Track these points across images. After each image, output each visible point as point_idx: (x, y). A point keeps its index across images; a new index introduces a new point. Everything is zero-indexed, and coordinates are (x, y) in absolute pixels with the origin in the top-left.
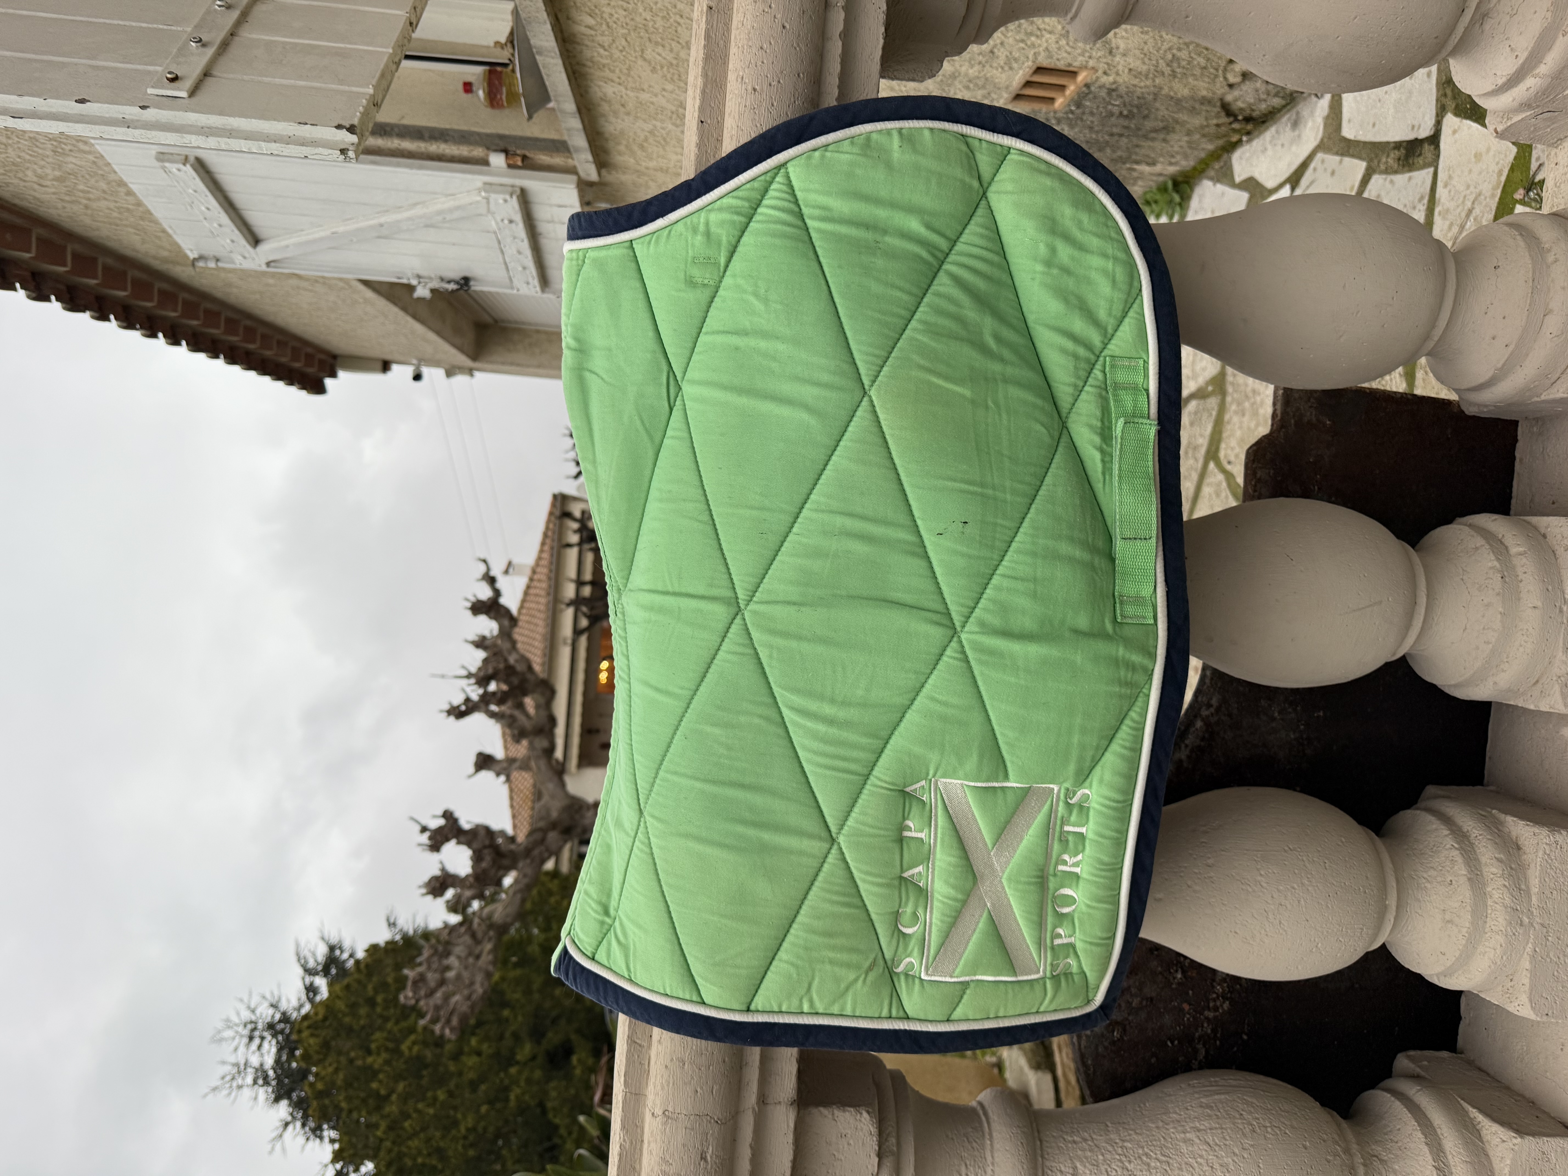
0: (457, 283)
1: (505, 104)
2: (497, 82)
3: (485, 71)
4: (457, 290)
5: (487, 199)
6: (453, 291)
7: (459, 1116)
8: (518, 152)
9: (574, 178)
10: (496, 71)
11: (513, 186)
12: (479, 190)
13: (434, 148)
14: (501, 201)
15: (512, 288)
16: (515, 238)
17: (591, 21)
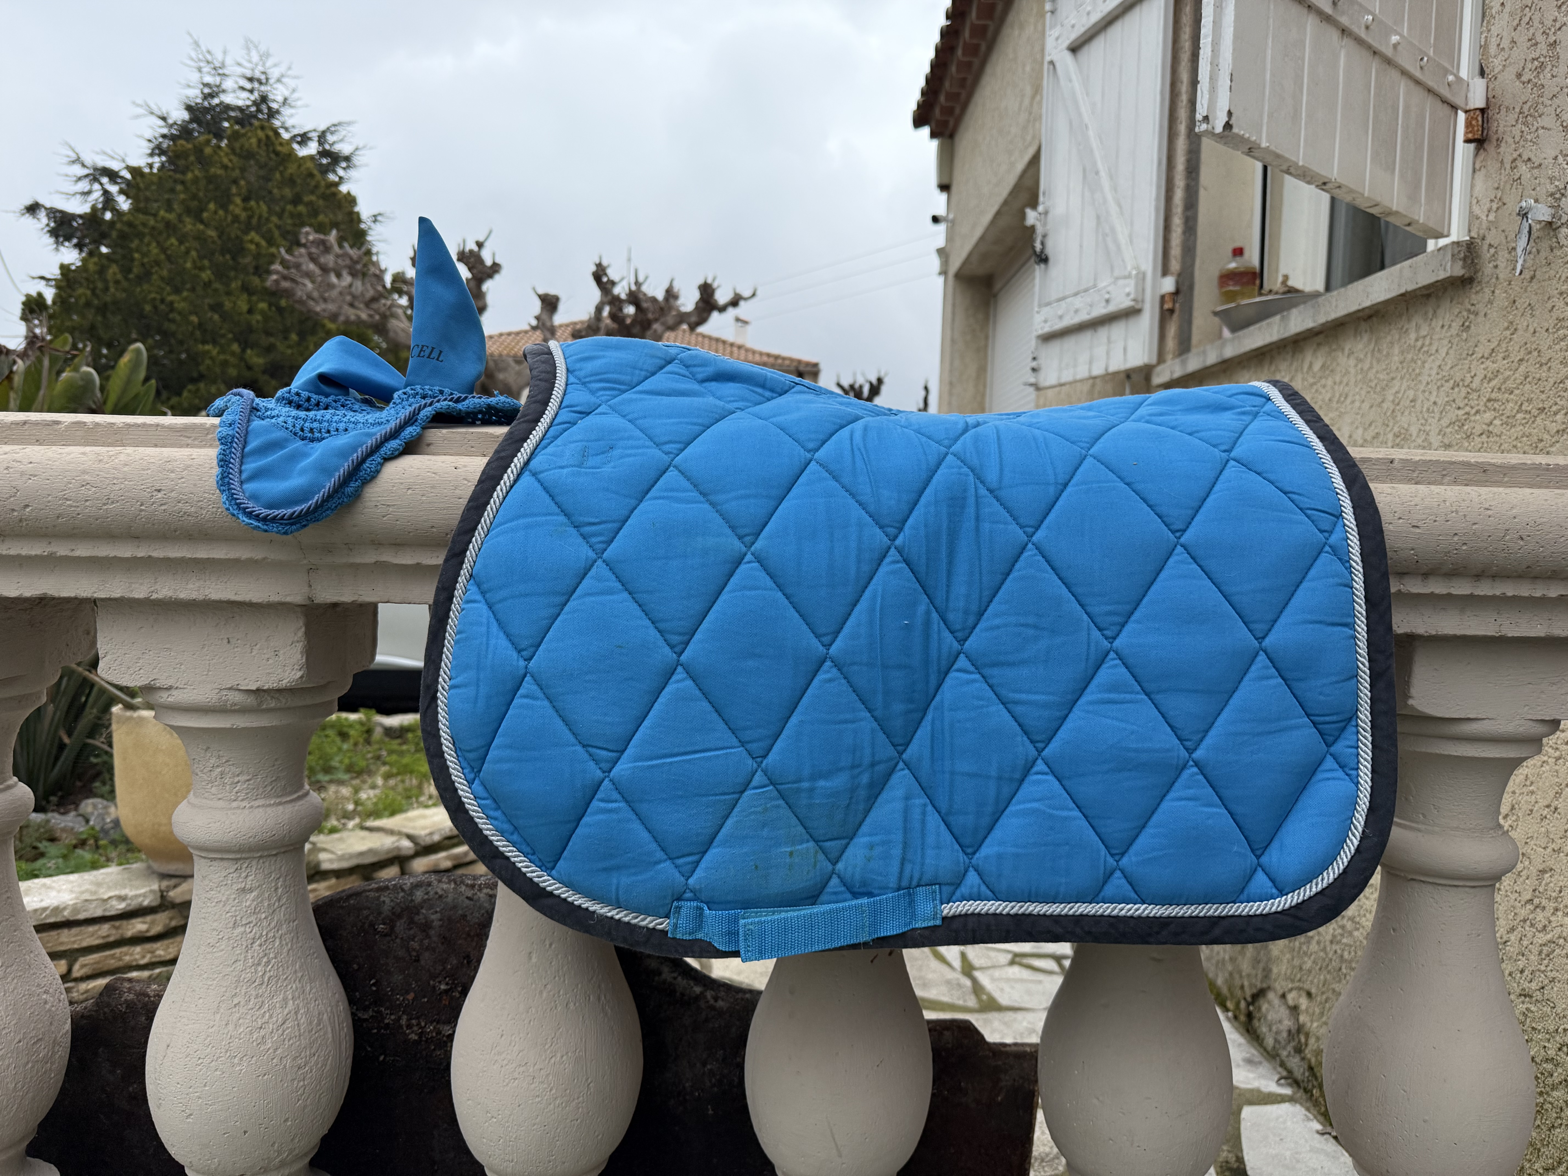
0: (1042, 251)
1: (1224, 290)
2: (1245, 280)
3: (1254, 268)
4: (1035, 252)
5: (1129, 276)
6: (1033, 247)
7: (185, 294)
8: (1177, 305)
9: (1154, 361)
10: (1255, 279)
11: (1143, 301)
12: (1137, 268)
13: (1177, 222)
14: (1127, 290)
15: (1040, 306)
16: (1091, 306)
17: (1317, 367)
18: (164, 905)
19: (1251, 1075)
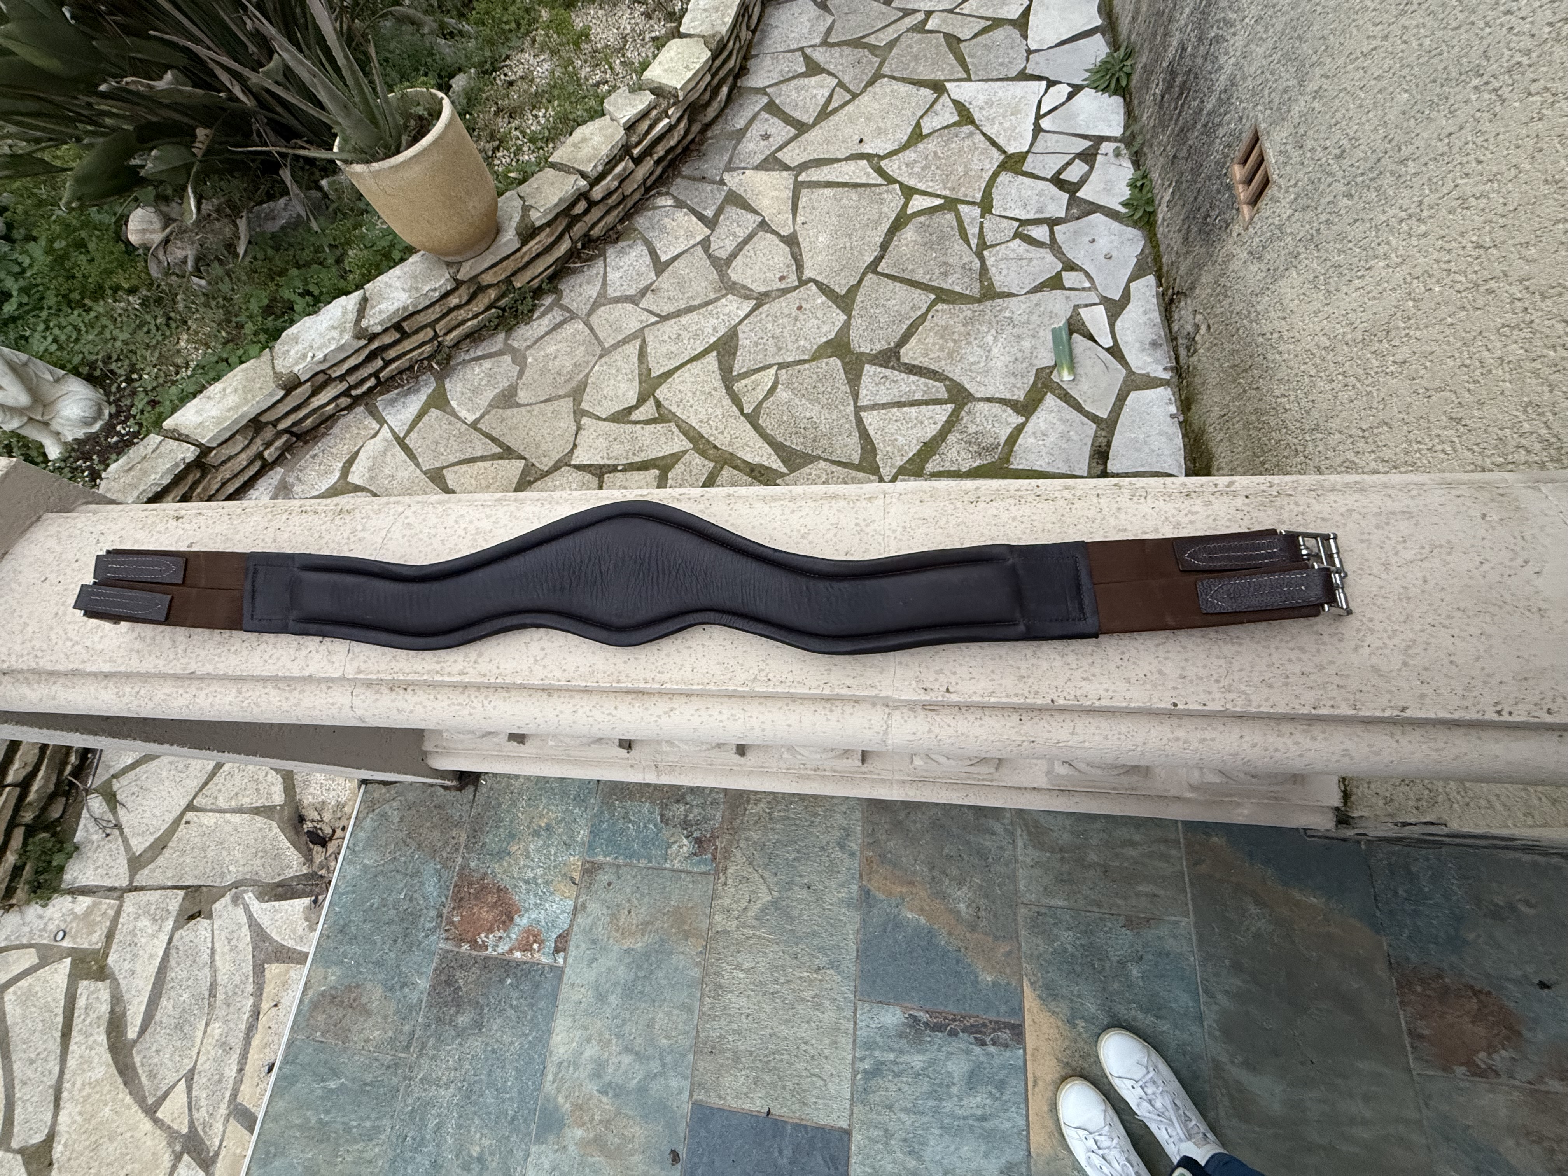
18: (459, 284)
19: (1149, 359)
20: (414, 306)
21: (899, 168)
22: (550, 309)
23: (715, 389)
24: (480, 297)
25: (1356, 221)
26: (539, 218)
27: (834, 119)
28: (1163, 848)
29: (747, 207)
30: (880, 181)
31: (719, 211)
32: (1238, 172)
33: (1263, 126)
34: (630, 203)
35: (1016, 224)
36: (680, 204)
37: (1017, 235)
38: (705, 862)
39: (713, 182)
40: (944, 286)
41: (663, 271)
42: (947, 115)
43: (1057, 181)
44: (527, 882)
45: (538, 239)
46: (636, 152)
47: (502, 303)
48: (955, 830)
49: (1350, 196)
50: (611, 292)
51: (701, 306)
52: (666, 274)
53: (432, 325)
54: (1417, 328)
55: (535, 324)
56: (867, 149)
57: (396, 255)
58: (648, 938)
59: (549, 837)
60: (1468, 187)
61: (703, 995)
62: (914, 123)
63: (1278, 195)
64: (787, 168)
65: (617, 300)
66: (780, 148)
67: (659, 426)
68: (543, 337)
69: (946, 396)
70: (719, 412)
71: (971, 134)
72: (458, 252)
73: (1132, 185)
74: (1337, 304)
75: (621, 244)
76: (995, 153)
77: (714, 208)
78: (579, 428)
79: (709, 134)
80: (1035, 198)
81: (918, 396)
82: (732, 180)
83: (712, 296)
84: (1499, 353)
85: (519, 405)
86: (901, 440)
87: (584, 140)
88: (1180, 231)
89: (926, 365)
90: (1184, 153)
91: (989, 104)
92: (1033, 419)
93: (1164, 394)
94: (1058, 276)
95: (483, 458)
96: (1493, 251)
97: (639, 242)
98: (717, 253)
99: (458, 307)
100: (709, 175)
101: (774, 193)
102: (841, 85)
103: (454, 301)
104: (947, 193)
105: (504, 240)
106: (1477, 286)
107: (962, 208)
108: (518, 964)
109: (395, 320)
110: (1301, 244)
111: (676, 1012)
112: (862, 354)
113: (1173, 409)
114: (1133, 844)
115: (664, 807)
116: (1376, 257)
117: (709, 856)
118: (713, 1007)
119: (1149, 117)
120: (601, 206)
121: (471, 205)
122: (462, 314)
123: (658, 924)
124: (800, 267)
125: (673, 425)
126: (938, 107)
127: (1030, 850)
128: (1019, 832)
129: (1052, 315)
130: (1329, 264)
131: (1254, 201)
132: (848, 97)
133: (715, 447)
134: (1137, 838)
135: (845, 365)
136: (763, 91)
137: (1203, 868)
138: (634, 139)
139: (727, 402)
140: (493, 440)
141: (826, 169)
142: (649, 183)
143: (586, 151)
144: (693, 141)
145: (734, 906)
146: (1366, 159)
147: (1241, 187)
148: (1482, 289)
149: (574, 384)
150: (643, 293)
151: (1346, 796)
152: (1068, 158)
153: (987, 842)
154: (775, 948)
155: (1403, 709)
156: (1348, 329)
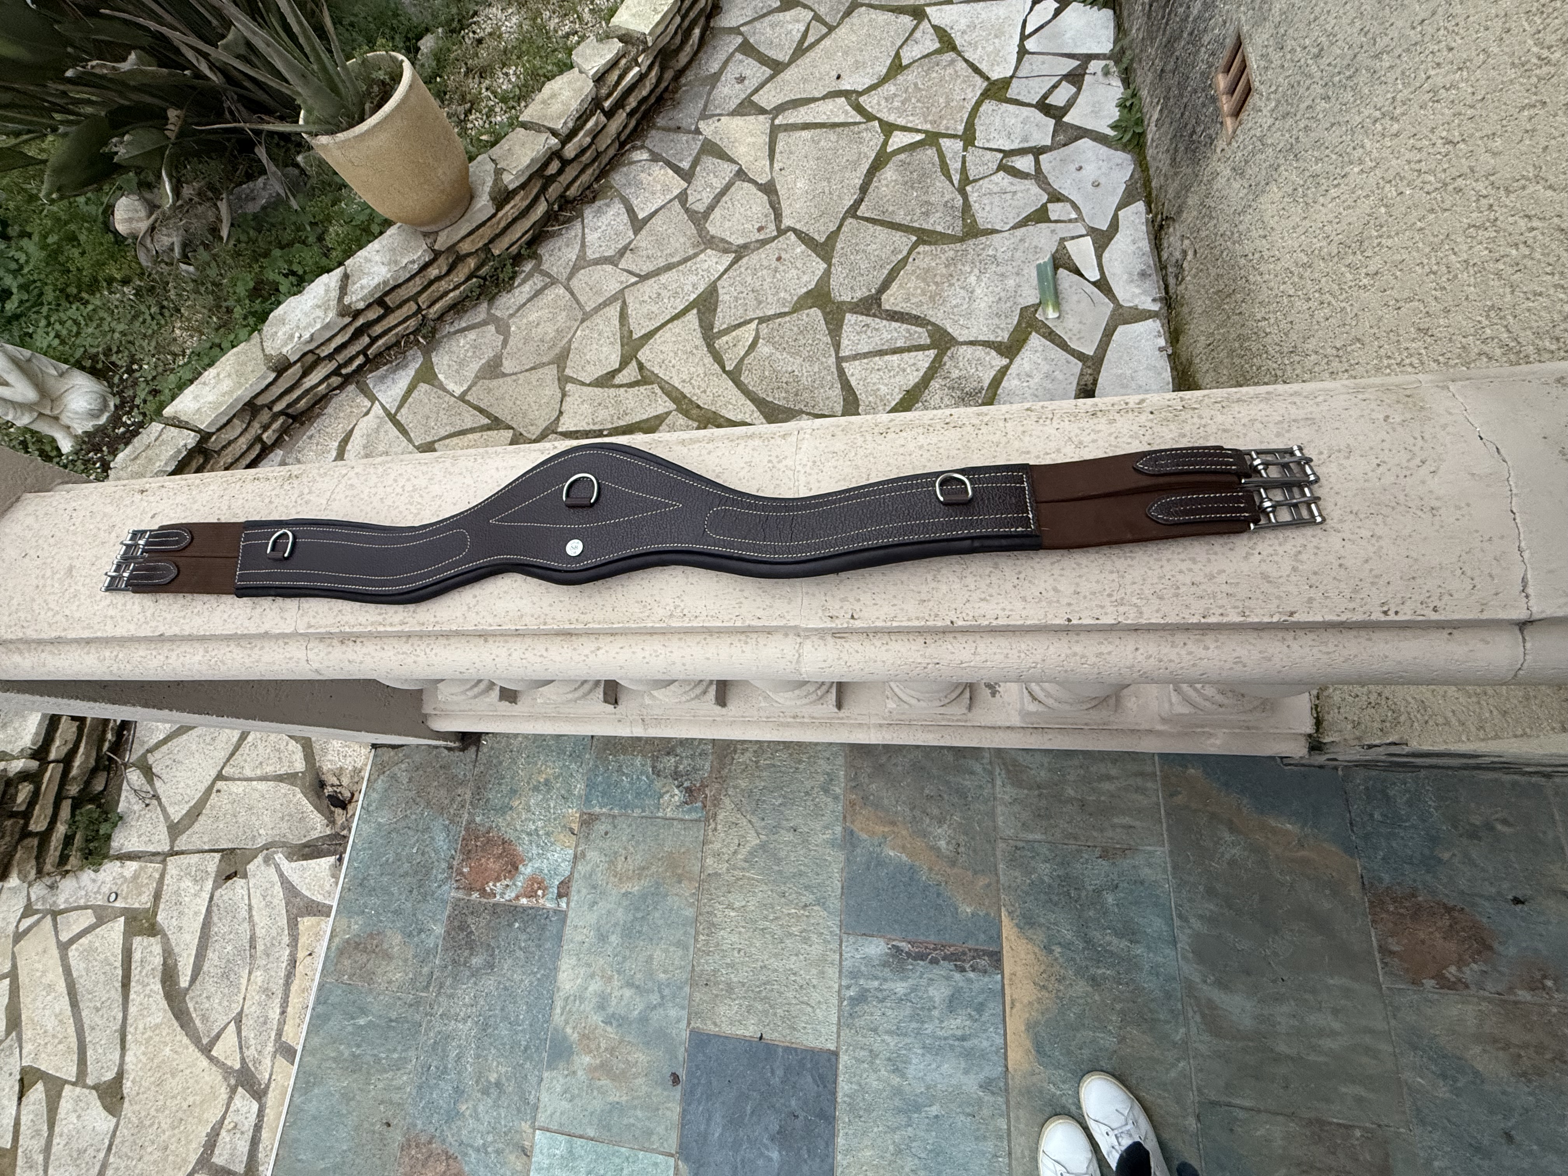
18: (437, 255)
19: (1137, 291)
20: (395, 279)
21: (879, 104)
22: (530, 276)
23: (696, 347)
24: (460, 267)
25: (1333, 125)
26: (512, 181)
27: (811, 54)
28: (1139, 781)
29: (724, 156)
30: (859, 118)
31: (695, 163)
32: (1222, 82)
33: (1245, 29)
34: (605, 160)
35: (1000, 155)
36: (655, 158)
37: (1001, 167)
38: (695, 810)
39: (689, 132)
40: (925, 226)
41: (641, 228)
42: (928, 43)
43: (1043, 107)
44: (529, 834)
45: (512, 203)
46: (607, 104)
47: (483, 272)
48: (934, 771)
49: (1327, 98)
50: (591, 254)
51: (680, 263)
52: (644, 232)
53: (414, 298)
54: (1389, 237)
55: (516, 292)
56: (845, 85)
57: (375, 229)
58: (645, 882)
59: (548, 792)
60: (1439, 78)
61: (697, 933)
62: (893, 54)
63: (1259, 103)
64: (762, 111)
65: (597, 262)
66: (756, 91)
67: (642, 389)
68: (525, 304)
69: (928, 341)
70: (701, 371)
71: (952, 62)
72: (433, 221)
73: (1122, 105)
74: (1315, 216)
75: (598, 203)
76: (978, 80)
77: (690, 159)
78: (564, 395)
79: (683, 81)
80: (1020, 125)
81: (900, 344)
82: (708, 129)
83: (691, 252)
84: (1465, 256)
85: (505, 375)
86: (884, 390)
87: (553, 96)
88: (1168, 151)
89: (908, 310)
90: (1171, 66)
91: (972, 26)
92: (1018, 360)
93: (1153, 326)
94: (1043, 210)
95: (472, 430)
96: (1462, 146)
97: (616, 200)
98: (694, 207)
99: (438, 278)
100: (684, 125)
101: (750, 140)
102: (817, 18)
103: (433, 272)
104: (928, 127)
105: (479, 205)
106: (1446, 185)
107: (945, 143)
108: (525, 909)
109: (376, 296)
110: (1281, 156)
111: (672, 949)
112: (843, 303)
113: (1162, 342)
114: (1109, 778)
115: (655, 759)
116: (1351, 163)
117: (699, 804)
118: (707, 943)
119: (1138, 29)
120: (575, 164)
121: (440, 171)
122: (443, 285)
123: (654, 869)
124: (778, 216)
125: (656, 387)
126: (918, 34)
127: (1008, 789)
128: (998, 770)
129: (1036, 250)
130: (1307, 174)
131: (1237, 113)
132: (825, 30)
133: (698, 407)
134: (1113, 772)
135: (825, 315)
136: (736, 31)
137: (1179, 799)
138: (604, 91)
139: (708, 360)
140: (481, 411)
141: (803, 110)
142: (623, 138)
143: (556, 107)
144: (666, 89)
145: (724, 850)
146: (1342, 57)
147: (1224, 99)
148: (1450, 188)
149: (557, 350)
150: (622, 253)
151: (1318, 722)
152: (1057, 79)
153: (968, 782)
154: (765, 888)
155: (1292, 614)
156: (1324, 243)
